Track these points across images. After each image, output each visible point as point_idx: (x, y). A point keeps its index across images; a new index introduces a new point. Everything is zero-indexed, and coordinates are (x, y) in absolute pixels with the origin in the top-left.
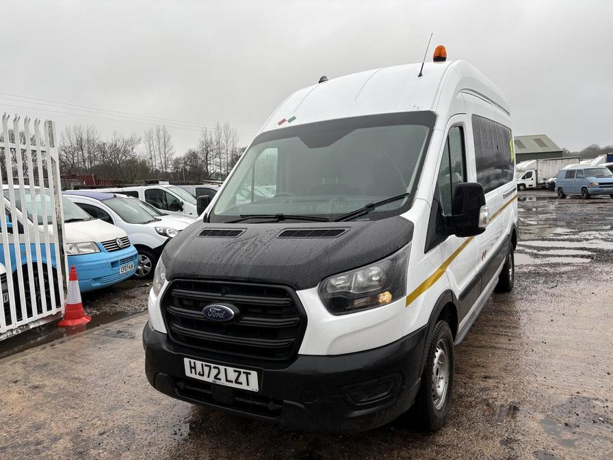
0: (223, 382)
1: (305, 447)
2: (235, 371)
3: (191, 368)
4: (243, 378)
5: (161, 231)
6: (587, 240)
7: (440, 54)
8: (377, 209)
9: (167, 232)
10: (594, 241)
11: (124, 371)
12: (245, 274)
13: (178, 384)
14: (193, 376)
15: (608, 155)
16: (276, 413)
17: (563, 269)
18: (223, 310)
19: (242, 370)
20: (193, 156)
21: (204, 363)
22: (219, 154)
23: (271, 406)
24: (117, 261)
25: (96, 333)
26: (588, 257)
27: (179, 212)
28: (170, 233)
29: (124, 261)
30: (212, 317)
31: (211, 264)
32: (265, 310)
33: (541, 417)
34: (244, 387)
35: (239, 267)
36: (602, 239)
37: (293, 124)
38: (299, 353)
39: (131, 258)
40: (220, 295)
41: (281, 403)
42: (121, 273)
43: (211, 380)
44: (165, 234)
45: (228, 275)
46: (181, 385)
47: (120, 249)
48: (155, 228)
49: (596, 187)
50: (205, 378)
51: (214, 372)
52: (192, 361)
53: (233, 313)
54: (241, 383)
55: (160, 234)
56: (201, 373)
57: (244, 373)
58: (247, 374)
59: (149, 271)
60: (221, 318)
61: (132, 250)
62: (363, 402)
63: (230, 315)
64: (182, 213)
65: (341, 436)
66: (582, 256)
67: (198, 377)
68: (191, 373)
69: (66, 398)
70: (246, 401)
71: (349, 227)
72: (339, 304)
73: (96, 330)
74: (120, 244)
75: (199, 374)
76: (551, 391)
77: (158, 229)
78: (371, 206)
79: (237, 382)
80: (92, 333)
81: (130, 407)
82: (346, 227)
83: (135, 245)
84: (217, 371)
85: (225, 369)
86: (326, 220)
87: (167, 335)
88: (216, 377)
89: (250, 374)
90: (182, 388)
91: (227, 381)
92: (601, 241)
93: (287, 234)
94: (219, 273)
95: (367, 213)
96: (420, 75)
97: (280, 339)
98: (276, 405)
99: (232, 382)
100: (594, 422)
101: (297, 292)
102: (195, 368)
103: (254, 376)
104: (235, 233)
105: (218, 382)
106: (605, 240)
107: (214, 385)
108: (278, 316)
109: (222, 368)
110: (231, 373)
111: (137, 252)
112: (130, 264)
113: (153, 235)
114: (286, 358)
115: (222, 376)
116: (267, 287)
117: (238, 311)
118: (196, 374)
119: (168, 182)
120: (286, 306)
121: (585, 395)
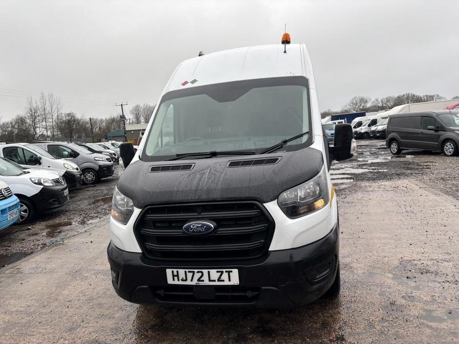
0: (206, 282)
1: (256, 325)
2: (217, 272)
3: (174, 276)
4: (225, 276)
5: (36, 181)
6: (342, 168)
7: (286, 38)
8: (289, 144)
9: (42, 182)
10: (346, 169)
11: (61, 298)
12: (217, 195)
13: (158, 292)
14: (176, 282)
15: (332, 116)
16: (254, 298)
17: (343, 186)
18: (203, 225)
19: (224, 270)
20: (21, 121)
21: (187, 270)
22: (45, 119)
23: (249, 294)
24: (5, 209)
25: (7, 272)
26: (351, 178)
27: (37, 166)
28: (44, 182)
29: (10, 208)
30: (193, 232)
31: (182, 191)
32: (237, 221)
33: (390, 275)
34: (226, 283)
35: (209, 191)
36: (350, 167)
37: (196, 85)
38: (270, 250)
39: (16, 206)
40: (197, 214)
41: (258, 289)
42: (9, 219)
43: (194, 282)
44: (40, 184)
45: (202, 198)
46: (161, 292)
47: (6, 198)
48: (30, 179)
49: (330, 136)
50: (188, 283)
51: (197, 276)
52: (175, 270)
53: (213, 226)
54: (223, 281)
55: (35, 183)
56: (185, 279)
57: (226, 272)
58: (229, 272)
59: (26, 216)
60: (203, 232)
61: (14, 200)
62: (318, 278)
63: (210, 227)
64: (41, 166)
65: (277, 312)
66: (347, 178)
67: (181, 283)
68: (174, 280)
69: (17, 328)
70: (226, 294)
71: (280, 157)
72: (293, 211)
73: (7, 269)
74: (6, 194)
75: (182, 280)
76: (386, 259)
77: (33, 179)
78: (285, 142)
79: (219, 280)
80: (4, 273)
81: (87, 325)
82: (279, 157)
83: (15, 194)
84: (200, 274)
85: (209, 272)
86: (253, 154)
87: (143, 253)
88: (199, 280)
89: (231, 272)
90: (162, 295)
91: (210, 280)
92: (350, 169)
93: (233, 164)
94: (191, 197)
95: (282, 147)
96: (285, 52)
97: (253, 242)
98: (254, 293)
99: (215, 281)
100: (422, 273)
101: (264, 204)
102: (178, 276)
103: (235, 273)
104: (188, 167)
105: (201, 283)
106: (353, 168)
107: (197, 287)
108: (250, 225)
109: (205, 271)
110: (214, 274)
111: (18, 200)
112: (15, 210)
113: (29, 185)
114: (260, 255)
115: (206, 278)
116: (236, 204)
117: (215, 224)
118: (178, 280)
119: (5, 143)
120: (255, 216)
121: (406, 258)
